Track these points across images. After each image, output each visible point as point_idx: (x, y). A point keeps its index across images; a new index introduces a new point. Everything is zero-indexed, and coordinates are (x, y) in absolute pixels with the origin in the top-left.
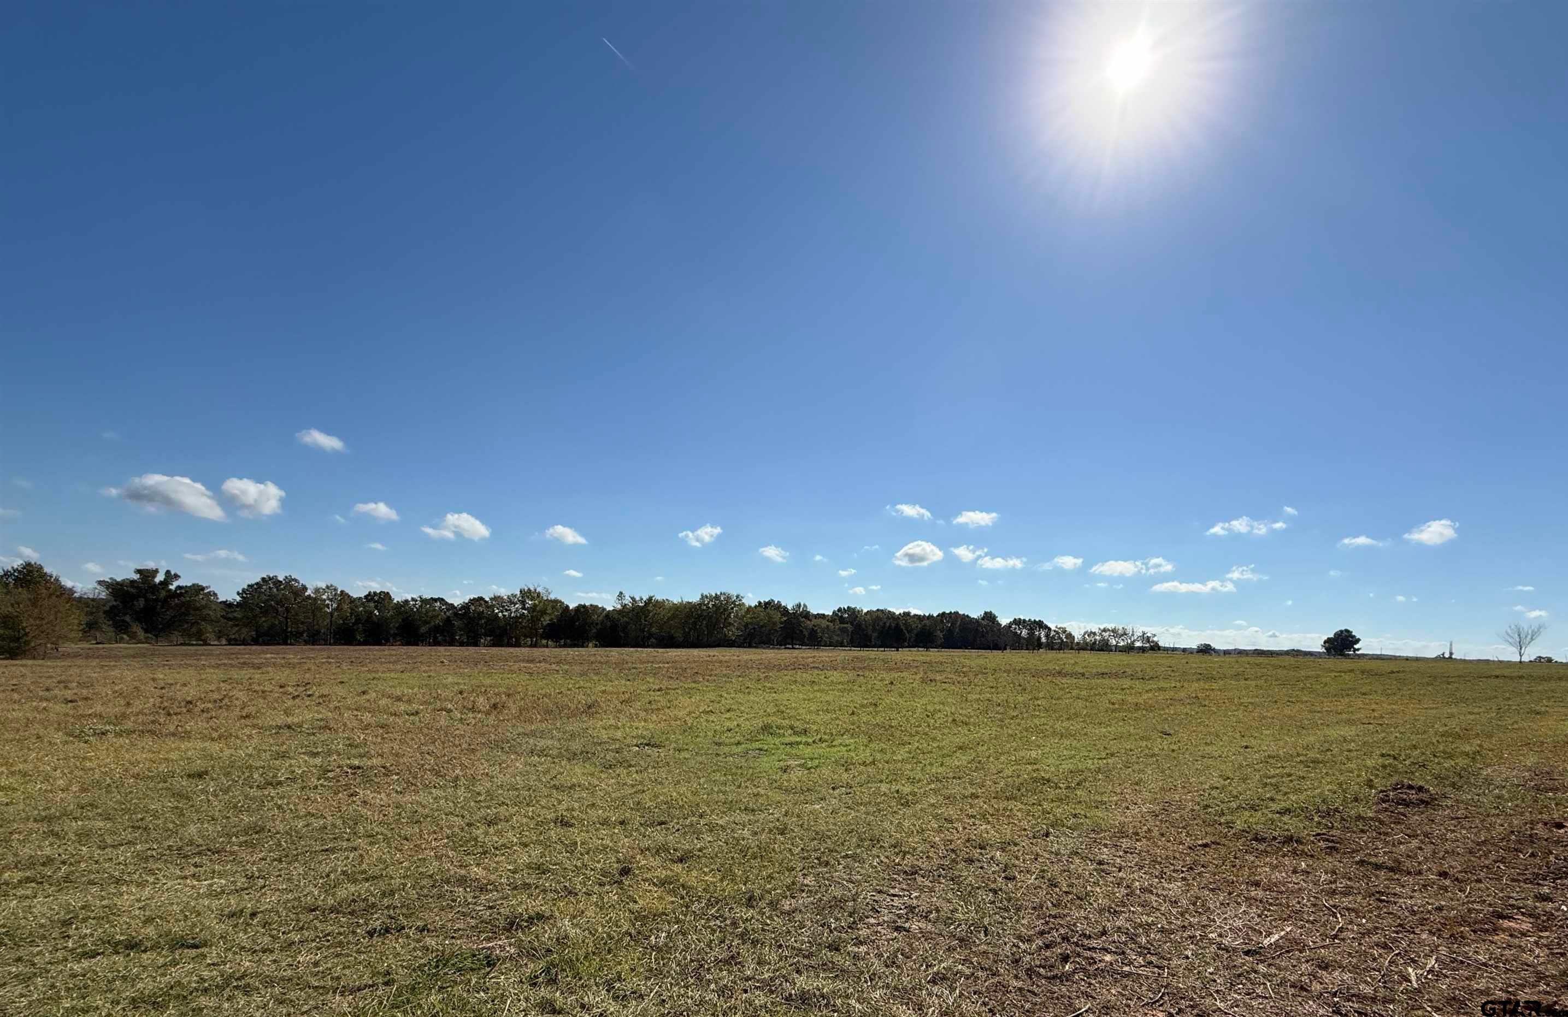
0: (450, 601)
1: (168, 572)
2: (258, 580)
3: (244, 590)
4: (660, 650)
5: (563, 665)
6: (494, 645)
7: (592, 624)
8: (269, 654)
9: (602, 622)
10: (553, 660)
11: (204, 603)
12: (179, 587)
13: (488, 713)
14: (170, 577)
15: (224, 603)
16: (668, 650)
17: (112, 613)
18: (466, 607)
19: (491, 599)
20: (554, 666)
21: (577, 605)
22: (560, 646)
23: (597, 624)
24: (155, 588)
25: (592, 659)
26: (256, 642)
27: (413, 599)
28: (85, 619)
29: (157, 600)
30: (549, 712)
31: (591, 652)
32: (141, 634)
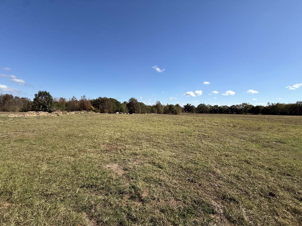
0: (228, 106)
1: (190, 104)
2: (200, 104)
3: (198, 106)
4: (281, 116)
5: (252, 118)
6: (237, 114)
7: (260, 110)
8: (200, 115)
11: (194, 108)
12: (191, 106)
13: (232, 127)
15: (196, 108)
16: (284, 116)
17: (185, 109)
18: (231, 107)
19: (236, 105)
20: (250, 118)
21: (256, 106)
22: (252, 114)
23: (262, 110)
24: (189, 106)
25: (260, 117)
26: (199, 113)
28: (182, 110)
29: (189, 108)
30: (247, 128)
31: (260, 116)
32: (187, 112)
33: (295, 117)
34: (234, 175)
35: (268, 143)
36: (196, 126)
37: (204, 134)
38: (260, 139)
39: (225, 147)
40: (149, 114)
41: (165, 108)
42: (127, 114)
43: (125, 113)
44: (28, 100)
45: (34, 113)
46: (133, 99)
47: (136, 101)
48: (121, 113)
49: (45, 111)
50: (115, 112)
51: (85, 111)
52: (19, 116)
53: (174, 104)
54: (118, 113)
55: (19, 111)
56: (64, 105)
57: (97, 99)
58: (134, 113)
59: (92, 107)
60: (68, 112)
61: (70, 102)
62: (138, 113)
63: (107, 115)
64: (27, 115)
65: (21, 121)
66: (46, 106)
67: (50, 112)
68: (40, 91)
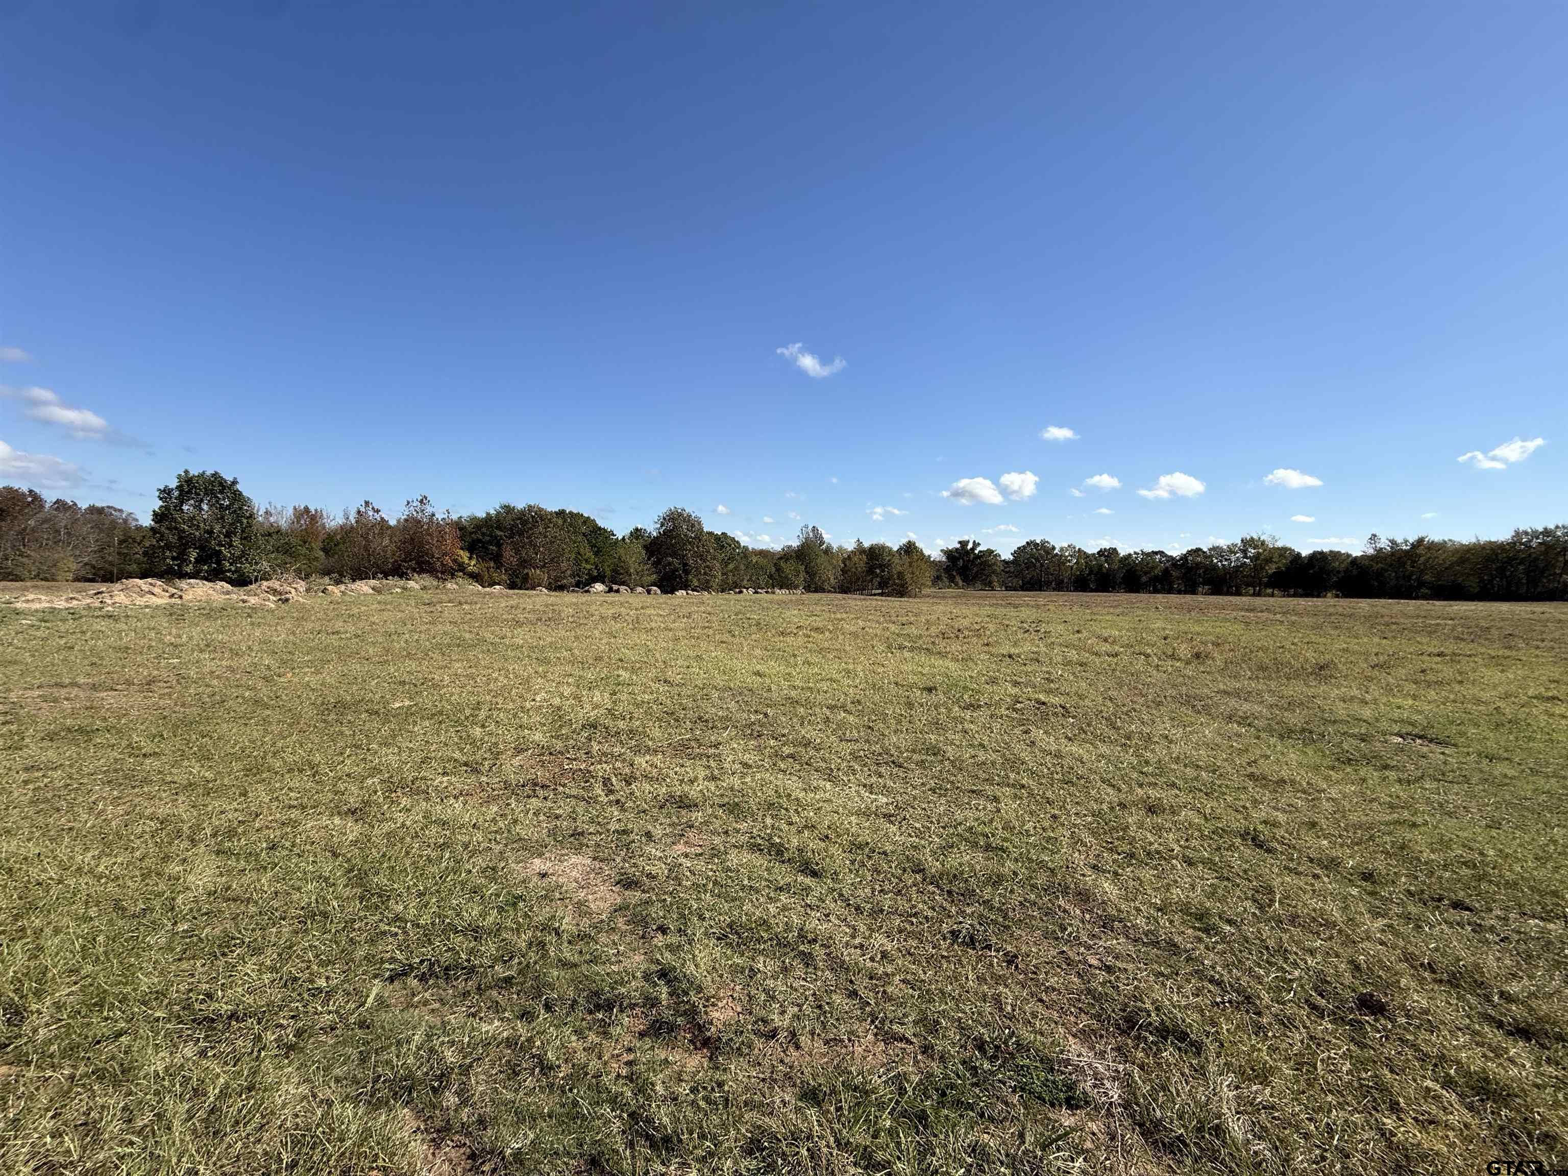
0: (1169, 554)
1: (974, 542)
2: (1024, 543)
3: (1015, 552)
4: (1437, 603)
5: (1292, 615)
6: (1212, 594)
7: (1332, 571)
8: (1027, 597)
9: (1346, 570)
10: (1278, 610)
11: (993, 561)
12: (980, 552)
13: (1188, 663)
14: (976, 545)
15: (1004, 561)
16: (1452, 602)
17: (948, 570)
18: (1184, 558)
19: (1210, 550)
20: (1278, 617)
21: (1311, 552)
22: (1289, 596)
23: (1339, 572)
24: (967, 553)
25: (1331, 610)
26: (1023, 588)
27: (1135, 553)
28: (935, 574)
29: (969, 561)
30: (1262, 668)
31: (1330, 603)
32: (961, 583)
33: (1505, 607)
34: (1185, 909)
35: (1363, 740)
36: (1004, 656)
37: (1042, 697)
38: (1326, 721)
39: (1147, 762)
40: (763, 596)
41: (847, 563)
42: (649, 592)
43: (639, 589)
44: (125, 521)
45: (156, 590)
46: (680, 515)
47: (694, 524)
48: (615, 587)
49: (215, 575)
50: (583, 584)
51: (427, 580)
52: (75, 602)
53: (894, 543)
54: (599, 587)
55: (77, 579)
56: (317, 545)
57: (489, 516)
58: (685, 587)
59: (464, 556)
60: (338, 582)
61: (347, 532)
62: (706, 587)
63: (541, 598)
64: (117, 599)
65: (83, 633)
66: (220, 552)
67: (241, 581)
68: (186, 472)
